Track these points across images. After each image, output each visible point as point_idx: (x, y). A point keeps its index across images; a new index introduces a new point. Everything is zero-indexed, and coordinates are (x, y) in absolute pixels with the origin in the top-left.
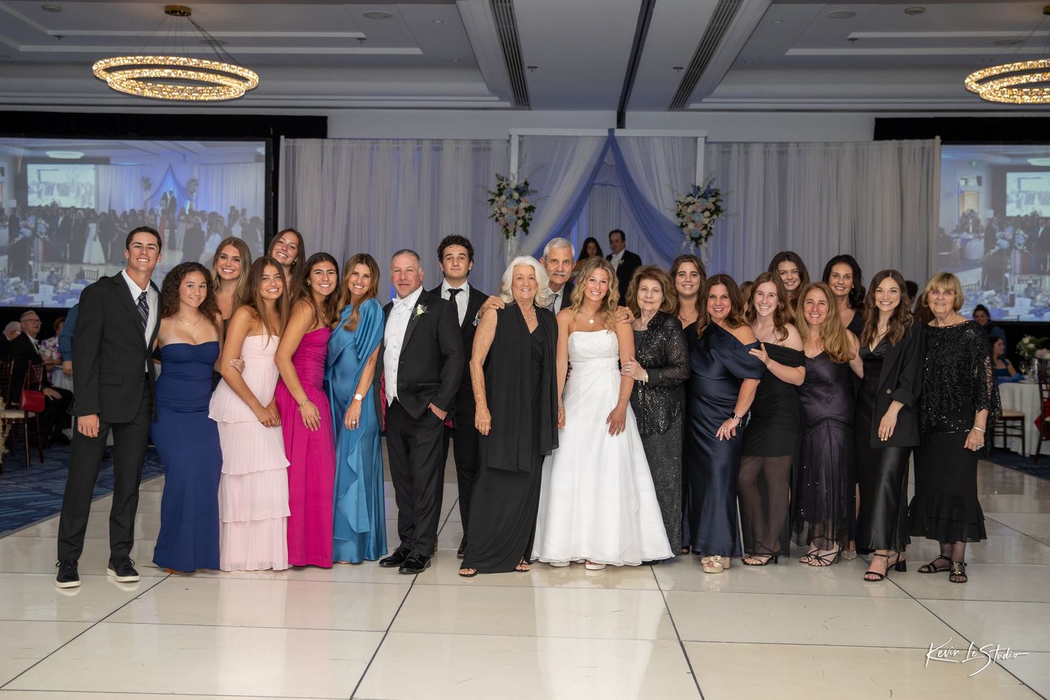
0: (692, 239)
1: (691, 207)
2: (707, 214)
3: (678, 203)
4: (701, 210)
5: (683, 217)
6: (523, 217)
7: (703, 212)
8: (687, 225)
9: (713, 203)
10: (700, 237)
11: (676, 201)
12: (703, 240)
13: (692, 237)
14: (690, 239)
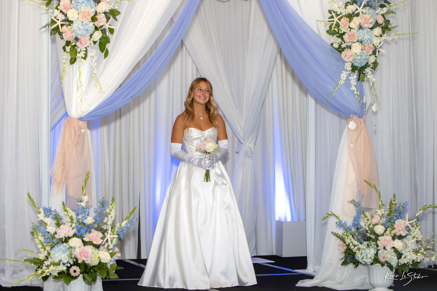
0: (354, 68)
1: (355, 18)
2: (378, 31)
5: (341, 36)
6: (102, 26)
7: (372, 29)
8: (350, 47)
9: (383, 15)
10: (367, 65)
12: (368, 70)
13: (356, 64)
14: (351, 69)
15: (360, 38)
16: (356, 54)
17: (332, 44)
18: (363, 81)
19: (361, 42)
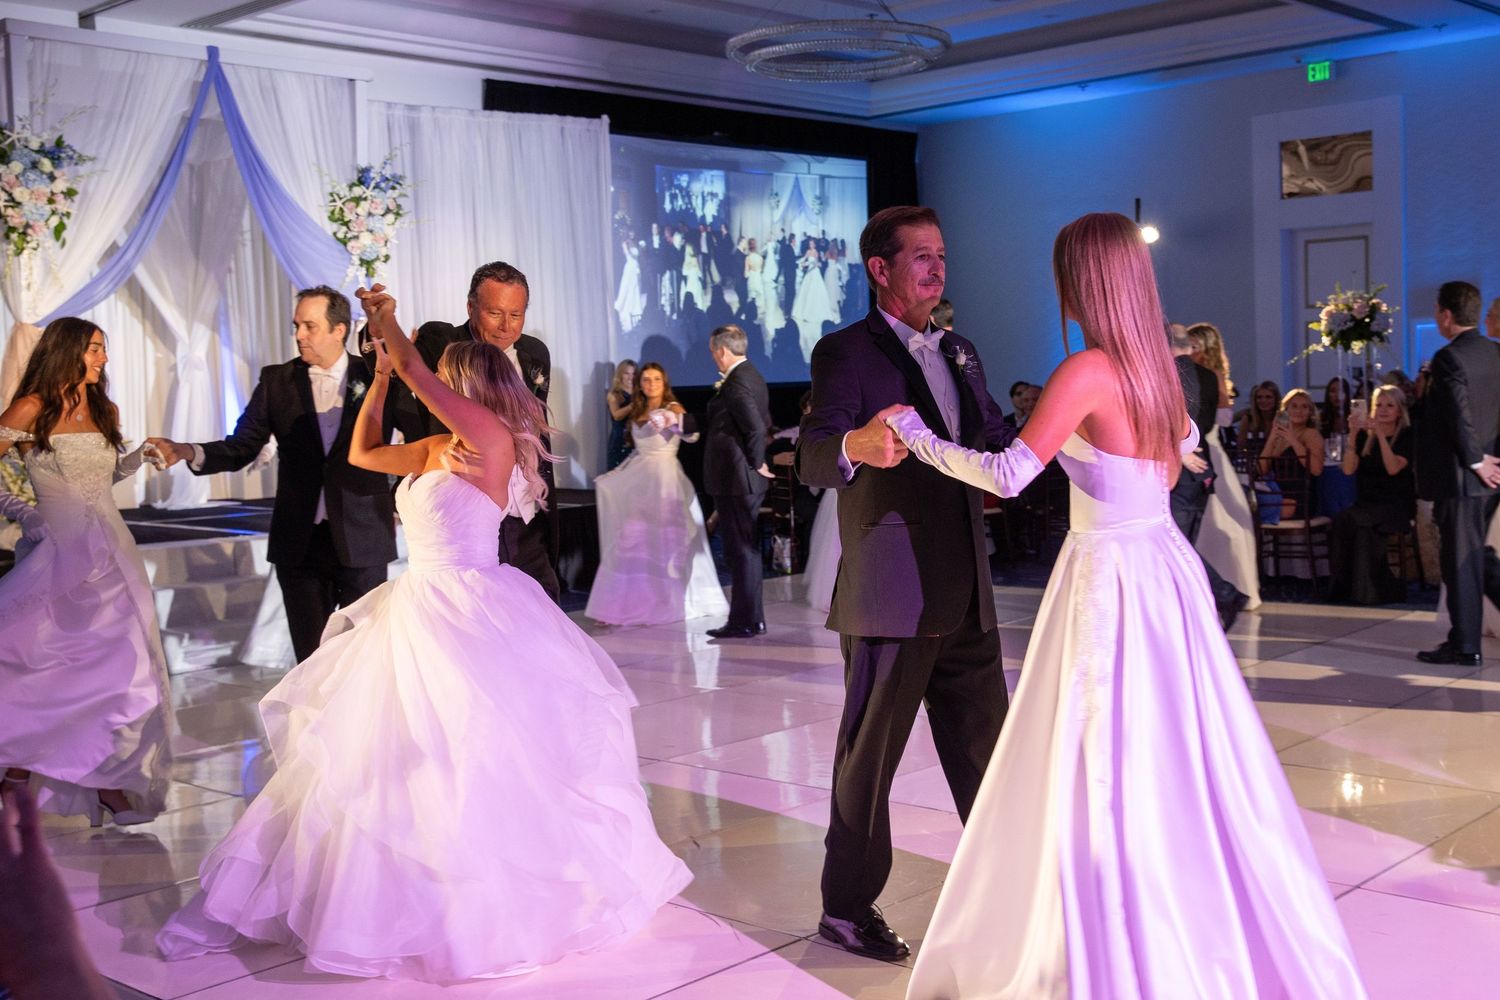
0: (363, 262)
1: (363, 203)
3: (336, 197)
4: (382, 213)
5: (346, 224)
7: (383, 216)
8: (357, 238)
9: (394, 199)
10: (377, 259)
11: (331, 194)
12: (378, 265)
13: (364, 258)
14: (358, 262)
15: (370, 228)
16: (364, 246)
17: (335, 234)
18: (373, 276)
19: (371, 231)
